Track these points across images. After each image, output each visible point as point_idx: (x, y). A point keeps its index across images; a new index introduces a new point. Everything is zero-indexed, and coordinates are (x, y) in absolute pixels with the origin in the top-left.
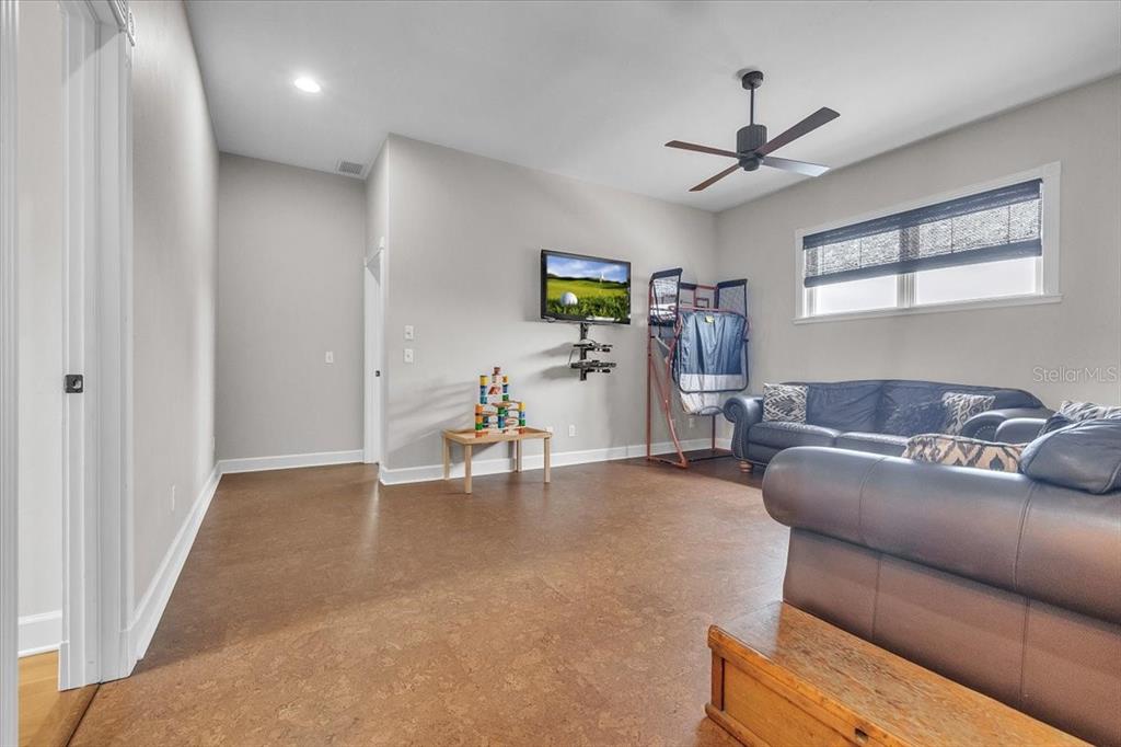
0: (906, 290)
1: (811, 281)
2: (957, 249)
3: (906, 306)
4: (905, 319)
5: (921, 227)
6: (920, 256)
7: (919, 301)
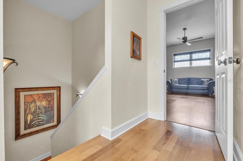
0: (191, 64)
1: (175, 62)
2: (199, 58)
3: (191, 66)
4: (191, 68)
5: (193, 54)
6: (193, 59)
7: (193, 66)
